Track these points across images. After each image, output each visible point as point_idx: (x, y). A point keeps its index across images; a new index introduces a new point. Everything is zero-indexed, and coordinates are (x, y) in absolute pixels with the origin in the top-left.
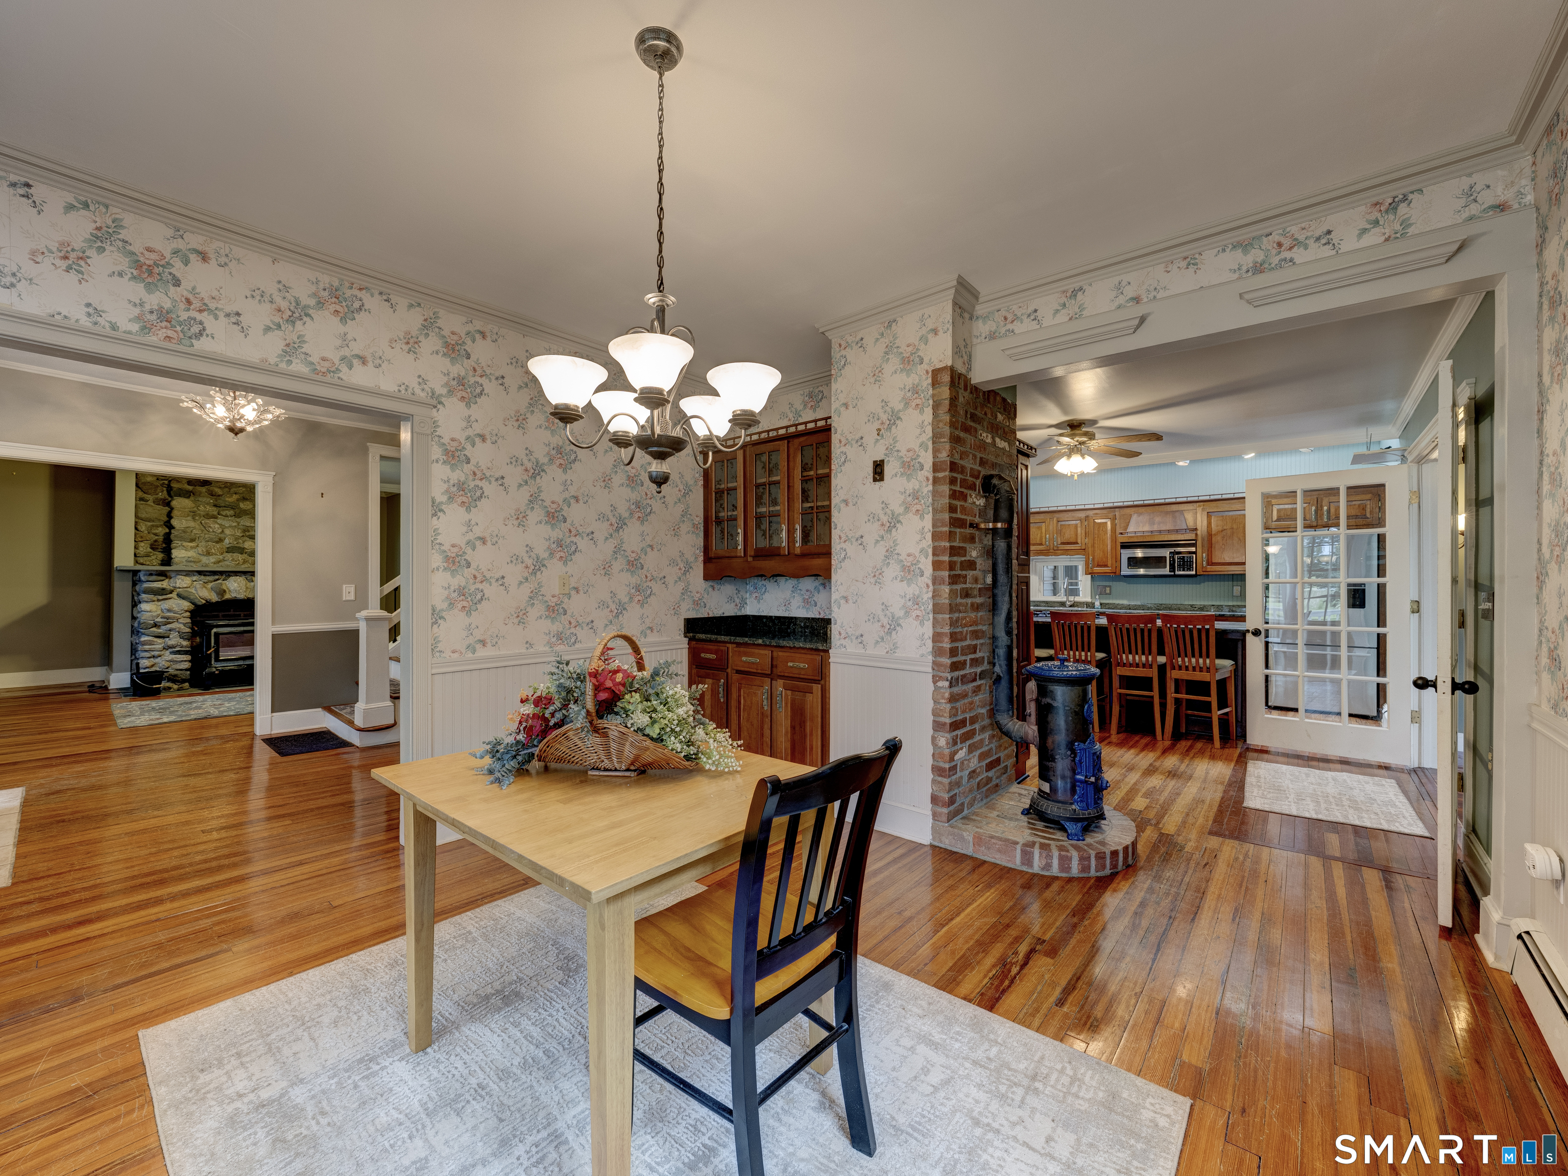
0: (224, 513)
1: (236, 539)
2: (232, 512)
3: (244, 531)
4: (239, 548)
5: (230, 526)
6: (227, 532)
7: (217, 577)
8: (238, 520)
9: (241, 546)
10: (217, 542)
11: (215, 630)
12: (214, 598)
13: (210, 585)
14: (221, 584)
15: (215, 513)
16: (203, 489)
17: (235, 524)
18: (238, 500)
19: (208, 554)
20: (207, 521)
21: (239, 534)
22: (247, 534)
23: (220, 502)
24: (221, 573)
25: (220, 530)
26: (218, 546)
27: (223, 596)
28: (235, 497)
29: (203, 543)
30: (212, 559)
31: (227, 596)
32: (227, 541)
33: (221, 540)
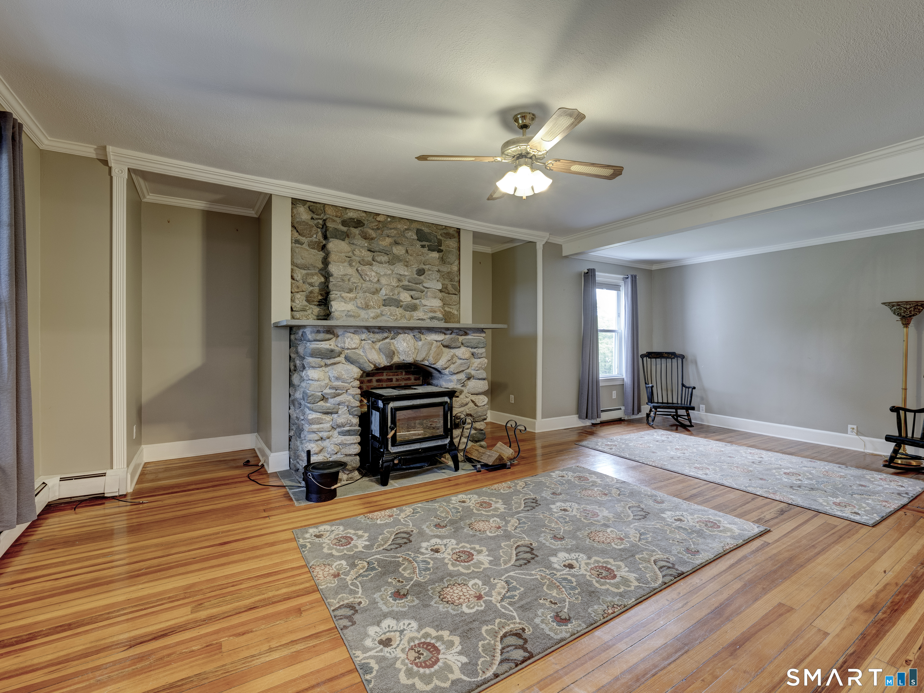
0: (378, 259)
1: (392, 290)
2: (385, 258)
3: (399, 280)
4: (396, 300)
5: (385, 275)
6: (383, 281)
7: (386, 335)
8: (392, 267)
9: (395, 297)
10: (374, 293)
11: (392, 405)
12: (383, 361)
13: (379, 344)
14: (389, 343)
15: (370, 259)
16: (356, 231)
17: (389, 272)
18: (391, 244)
19: (367, 307)
20: (364, 268)
21: (394, 283)
22: (401, 284)
23: (374, 246)
24: (389, 329)
25: (376, 279)
26: (375, 297)
27: (392, 359)
28: (388, 240)
29: (361, 295)
30: (372, 313)
31: (396, 360)
32: (383, 292)
33: (377, 292)
